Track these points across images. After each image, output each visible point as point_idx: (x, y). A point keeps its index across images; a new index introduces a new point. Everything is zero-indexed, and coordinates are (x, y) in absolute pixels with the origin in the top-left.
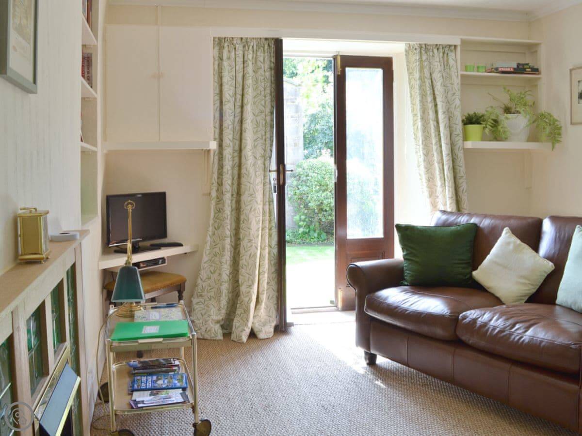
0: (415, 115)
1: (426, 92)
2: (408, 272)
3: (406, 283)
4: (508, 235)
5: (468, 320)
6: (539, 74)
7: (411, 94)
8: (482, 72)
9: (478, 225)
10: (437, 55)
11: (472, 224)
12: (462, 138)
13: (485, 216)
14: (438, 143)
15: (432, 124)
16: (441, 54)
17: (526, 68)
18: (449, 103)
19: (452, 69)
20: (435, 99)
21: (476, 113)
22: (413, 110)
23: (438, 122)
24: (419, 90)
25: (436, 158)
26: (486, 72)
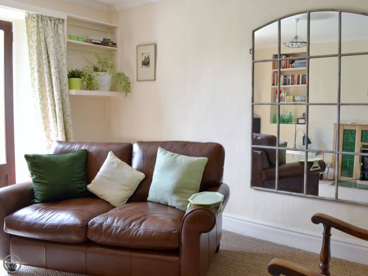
0: (33, 68)
1: (41, 52)
2: (38, 192)
3: (37, 201)
4: (112, 157)
5: (96, 225)
6: (116, 47)
7: (29, 52)
8: (80, 41)
9: (88, 150)
10: (50, 25)
11: (83, 150)
12: (68, 87)
13: (92, 144)
14: (51, 90)
15: (46, 76)
16: (53, 24)
17: (108, 42)
18: (58, 61)
19: (61, 37)
20: (48, 57)
21: (78, 70)
22: (31, 65)
23: (51, 75)
24: (36, 49)
25: (49, 101)
26: (83, 41)
